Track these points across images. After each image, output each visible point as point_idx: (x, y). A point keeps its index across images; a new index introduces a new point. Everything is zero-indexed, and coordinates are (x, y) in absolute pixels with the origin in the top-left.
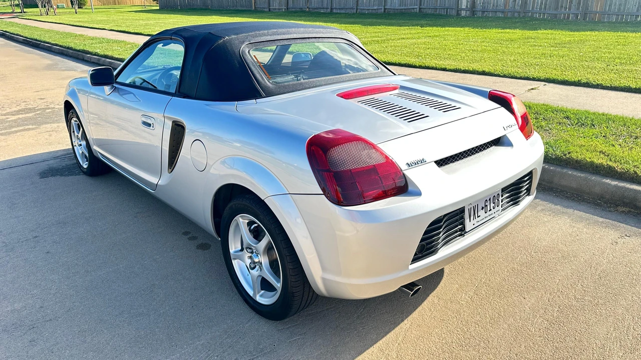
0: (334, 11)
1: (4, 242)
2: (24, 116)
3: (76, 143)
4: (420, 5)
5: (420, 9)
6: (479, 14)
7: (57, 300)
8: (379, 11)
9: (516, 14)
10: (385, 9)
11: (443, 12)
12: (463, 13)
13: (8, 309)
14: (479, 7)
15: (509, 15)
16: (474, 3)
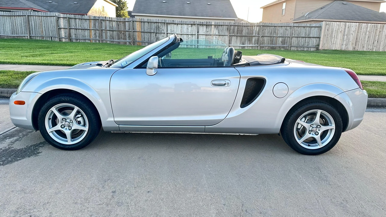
4: (30, 34)
5: (30, 36)
6: (74, 41)
9: (97, 41)
11: (49, 39)
12: (64, 40)
14: (73, 37)
15: (93, 42)
16: (70, 34)
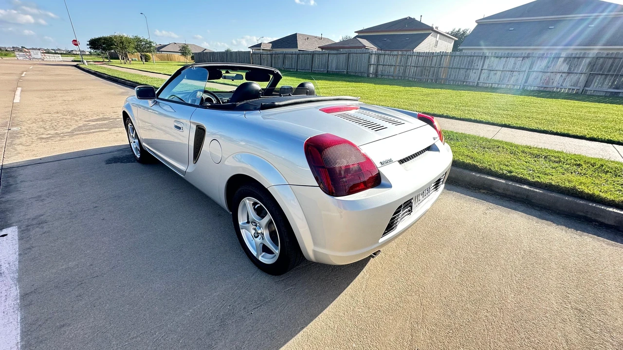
0: (299, 70)
1: (70, 211)
2: (100, 122)
3: (132, 140)
4: (347, 70)
5: (347, 72)
6: (380, 77)
7: (105, 258)
8: (324, 72)
9: (400, 78)
10: (327, 71)
11: (360, 75)
12: (371, 76)
13: (63, 267)
14: (380, 73)
15: (396, 78)
16: (377, 70)
